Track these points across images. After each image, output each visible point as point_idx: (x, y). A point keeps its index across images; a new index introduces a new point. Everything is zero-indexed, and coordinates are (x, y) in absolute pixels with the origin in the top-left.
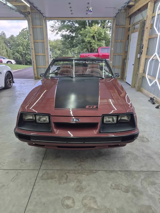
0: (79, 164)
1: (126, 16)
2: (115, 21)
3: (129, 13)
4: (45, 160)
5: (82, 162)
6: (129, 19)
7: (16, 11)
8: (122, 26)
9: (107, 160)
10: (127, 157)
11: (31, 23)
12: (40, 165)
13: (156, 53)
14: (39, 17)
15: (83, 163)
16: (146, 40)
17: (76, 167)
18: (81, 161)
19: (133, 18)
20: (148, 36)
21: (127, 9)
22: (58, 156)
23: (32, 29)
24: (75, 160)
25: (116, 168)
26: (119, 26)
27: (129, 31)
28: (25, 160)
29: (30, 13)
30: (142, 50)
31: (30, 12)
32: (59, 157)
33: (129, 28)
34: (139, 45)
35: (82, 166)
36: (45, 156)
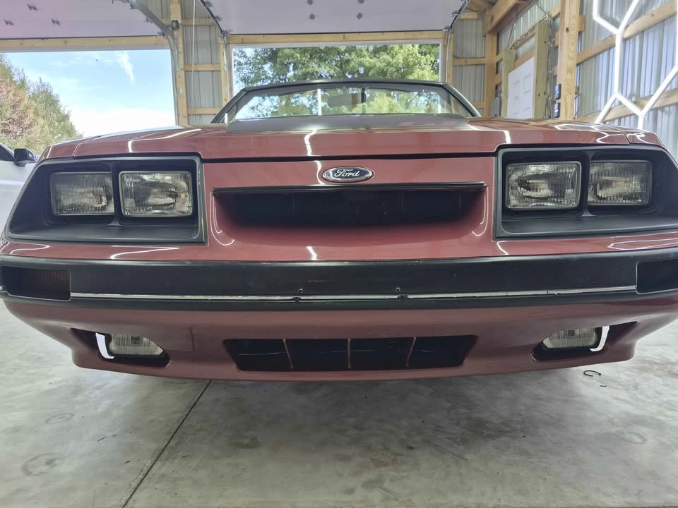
0: (370, 475)
1: (483, 28)
2: (452, 44)
3: (492, 18)
4: (167, 459)
5: (383, 469)
6: (495, 38)
7: (132, 7)
8: (473, 61)
9: (524, 453)
10: (638, 439)
11: (181, 56)
12: (134, 484)
13: (616, 95)
14: (208, 38)
15: (388, 472)
16: (569, 71)
17: (350, 491)
18: (379, 464)
19: (509, 31)
20: (572, 55)
21: (484, 12)
22: (246, 441)
23: (183, 72)
24: (345, 459)
25: (598, 490)
26: (462, 62)
27: (497, 72)
28: (50, 463)
29: (180, 26)
30: (559, 104)
31: (180, 22)
32: (254, 445)
33: (497, 64)
34: (542, 94)
35: (387, 485)
36: (173, 443)
